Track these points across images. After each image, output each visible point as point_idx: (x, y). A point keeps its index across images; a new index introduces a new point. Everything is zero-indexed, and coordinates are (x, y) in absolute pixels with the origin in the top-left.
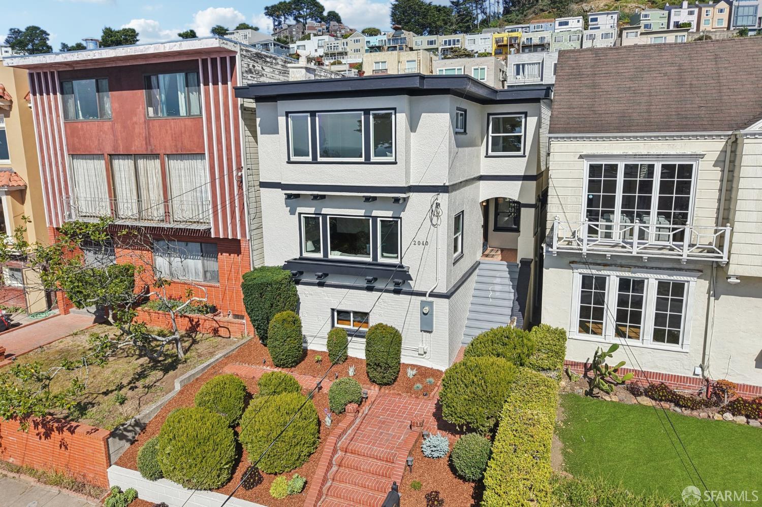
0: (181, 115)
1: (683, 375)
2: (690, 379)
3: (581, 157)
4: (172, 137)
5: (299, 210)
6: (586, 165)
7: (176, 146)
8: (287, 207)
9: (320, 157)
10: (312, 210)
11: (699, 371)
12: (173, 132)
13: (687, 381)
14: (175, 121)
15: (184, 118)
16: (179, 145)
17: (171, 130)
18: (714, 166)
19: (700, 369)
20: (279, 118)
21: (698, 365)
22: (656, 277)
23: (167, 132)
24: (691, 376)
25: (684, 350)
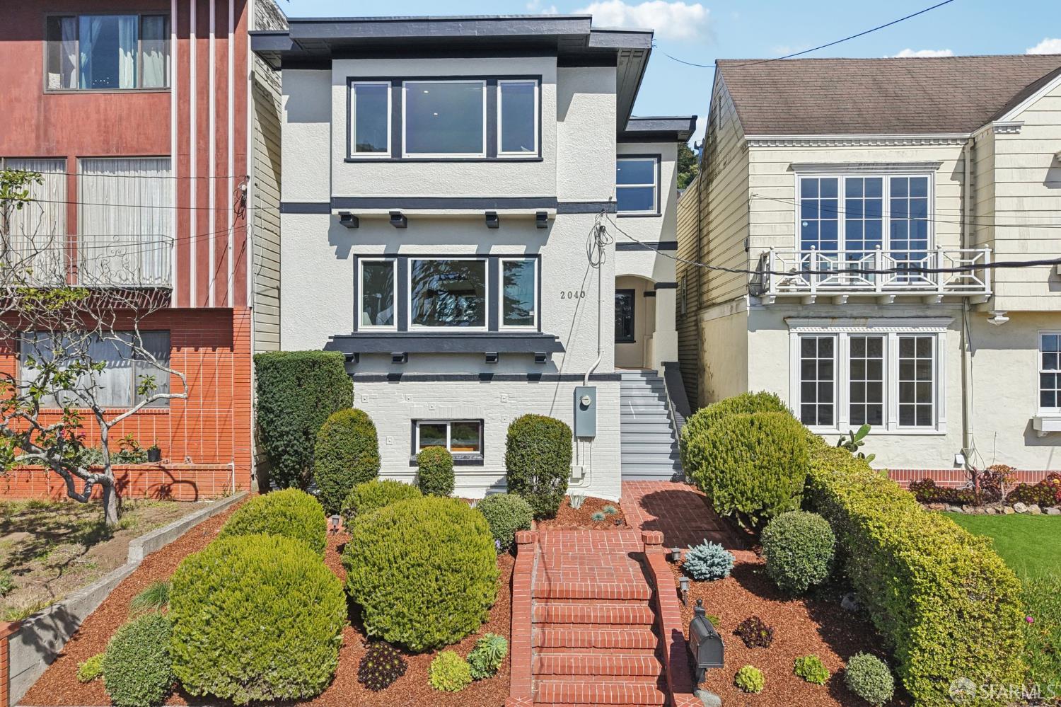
0: (121, 87)
1: (942, 469)
2: (951, 472)
3: (791, 168)
4: (99, 126)
5: (356, 249)
6: (796, 180)
7: (106, 142)
8: (331, 245)
9: (407, 152)
10: (381, 249)
11: (961, 459)
12: (102, 117)
13: (948, 477)
14: (109, 97)
15: (127, 92)
16: (114, 140)
17: (98, 112)
18: (952, 179)
19: (962, 456)
20: (334, 88)
21: (959, 451)
22: (898, 331)
23: (88, 118)
24: (951, 468)
25: (940, 432)
